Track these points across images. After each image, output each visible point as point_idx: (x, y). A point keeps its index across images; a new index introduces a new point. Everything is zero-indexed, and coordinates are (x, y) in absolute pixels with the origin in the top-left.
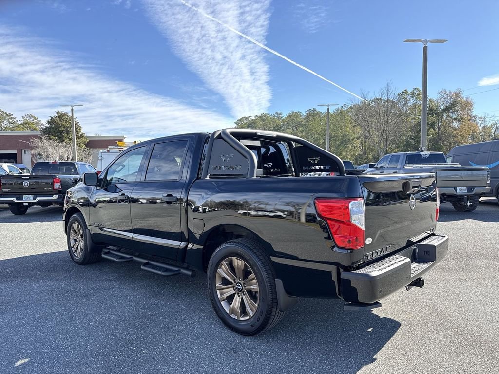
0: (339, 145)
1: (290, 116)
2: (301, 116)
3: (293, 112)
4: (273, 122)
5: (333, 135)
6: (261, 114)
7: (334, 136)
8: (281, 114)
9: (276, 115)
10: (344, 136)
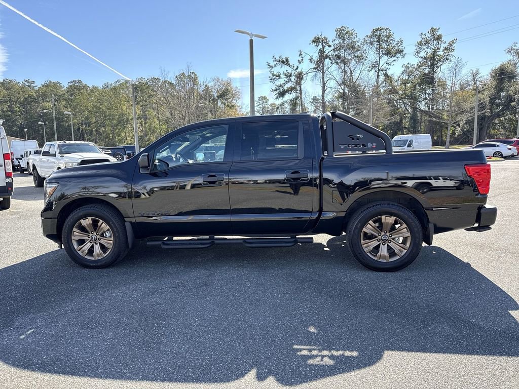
0: (117, 125)
1: (46, 86)
2: (61, 88)
3: (50, 82)
4: (24, 92)
5: (108, 114)
6: (4, 80)
7: (110, 115)
8: (33, 82)
9: (26, 84)
10: (122, 115)
